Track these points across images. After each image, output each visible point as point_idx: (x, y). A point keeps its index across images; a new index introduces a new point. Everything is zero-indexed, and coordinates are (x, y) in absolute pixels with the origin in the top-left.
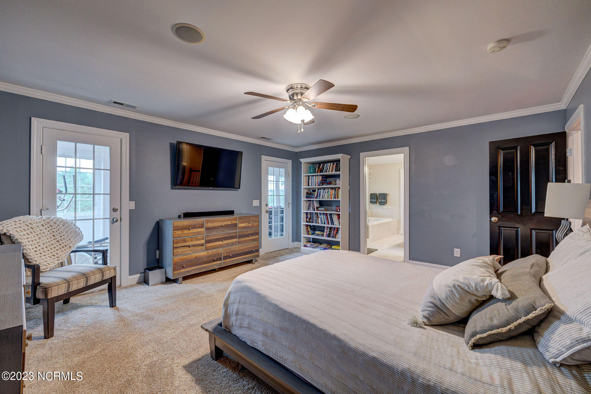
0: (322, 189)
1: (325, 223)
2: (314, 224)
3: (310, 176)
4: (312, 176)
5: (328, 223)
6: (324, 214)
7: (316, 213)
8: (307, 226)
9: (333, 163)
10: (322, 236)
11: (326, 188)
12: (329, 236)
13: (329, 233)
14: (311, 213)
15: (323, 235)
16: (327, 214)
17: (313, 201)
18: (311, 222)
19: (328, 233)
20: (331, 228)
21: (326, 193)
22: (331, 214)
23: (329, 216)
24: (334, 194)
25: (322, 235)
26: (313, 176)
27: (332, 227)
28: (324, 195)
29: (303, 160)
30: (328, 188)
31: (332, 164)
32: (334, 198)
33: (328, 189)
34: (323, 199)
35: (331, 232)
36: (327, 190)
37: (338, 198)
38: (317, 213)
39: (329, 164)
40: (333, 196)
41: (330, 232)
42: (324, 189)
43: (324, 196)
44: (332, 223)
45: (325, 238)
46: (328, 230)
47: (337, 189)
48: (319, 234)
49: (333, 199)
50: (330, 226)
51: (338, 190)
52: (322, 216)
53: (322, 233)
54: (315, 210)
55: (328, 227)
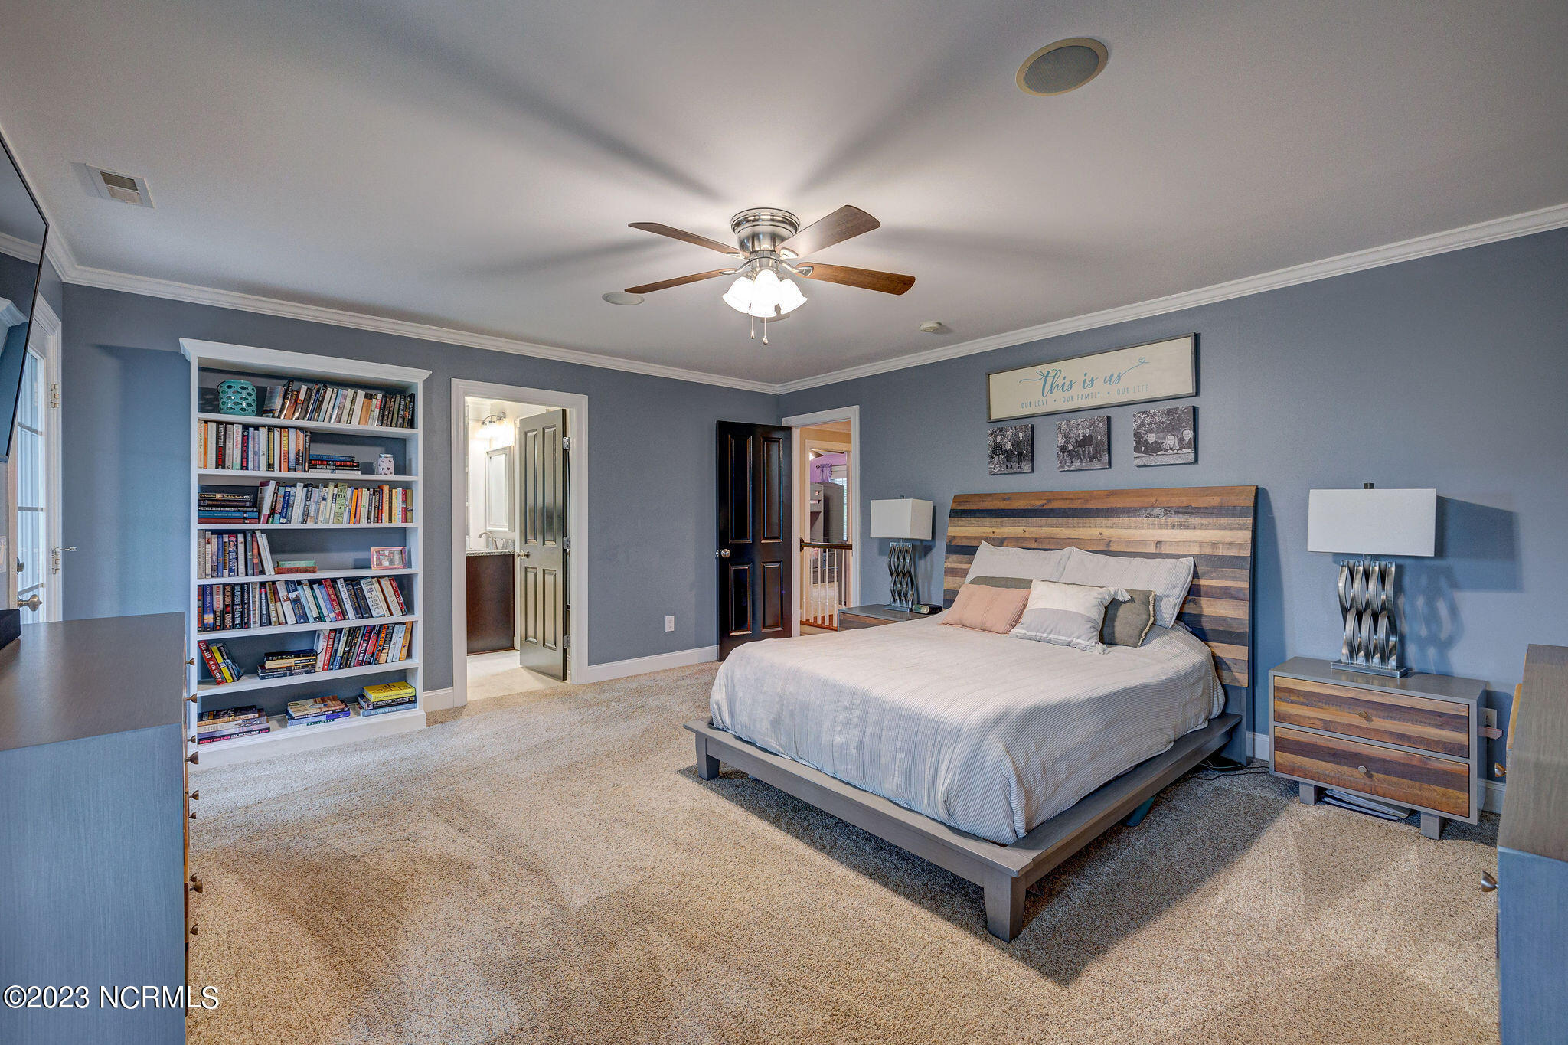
0: (300, 485)
1: (320, 619)
2: (255, 631)
3: (232, 424)
4: (246, 427)
5: (338, 615)
6: (311, 582)
7: (262, 584)
8: (208, 644)
9: (370, 392)
10: (307, 673)
11: (326, 483)
12: (345, 663)
13: (344, 653)
14: (233, 586)
15: (310, 669)
16: (334, 581)
17: (253, 532)
18: (233, 627)
19: (340, 654)
20: (353, 632)
21: (329, 499)
22: (351, 581)
23: (344, 591)
24: (370, 504)
25: (304, 667)
26: (256, 427)
27: (359, 628)
28: (312, 509)
29: (196, 350)
30: (337, 483)
31: (361, 394)
32: (369, 518)
33: (336, 487)
34: (310, 525)
35: (355, 644)
36: (331, 490)
37: (390, 519)
38: (274, 583)
39: (351, 391)
40: (364, 513)
41: (350, 645)
42: (310, 485)
43: (312, 513)
44: (362, 609)
45: (321, 676)
46: (343, 640)
47: (386, 488)
48: (289, 668)
49: (363, 524)
50: (352, 621)
51: (390, 491)
52: (305, 594)
53: (304, 660)
54: (262, 572)
55: (337, 632)
